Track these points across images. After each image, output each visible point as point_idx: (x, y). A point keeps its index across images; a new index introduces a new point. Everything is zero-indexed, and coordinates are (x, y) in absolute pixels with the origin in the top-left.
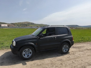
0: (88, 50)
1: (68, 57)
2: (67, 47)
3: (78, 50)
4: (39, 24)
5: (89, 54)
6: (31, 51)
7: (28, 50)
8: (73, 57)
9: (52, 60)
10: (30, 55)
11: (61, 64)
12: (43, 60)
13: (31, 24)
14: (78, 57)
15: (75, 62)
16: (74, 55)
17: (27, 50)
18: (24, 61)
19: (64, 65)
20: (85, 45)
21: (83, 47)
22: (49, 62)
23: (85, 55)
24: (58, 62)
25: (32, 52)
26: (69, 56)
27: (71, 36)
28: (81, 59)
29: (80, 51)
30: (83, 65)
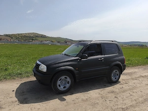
0: (143, 77)
1: (121, 88)
2: (118, 72)
3: (130, 77)
4: (55, 38)
5: (147, 82)
6: (68, 79)
7: (65, 78)
8: (127, 87)
9: (101, 93)
10: (68, 86)
11: (115, 97)
12: (86, 92)
13: (42, 37)
14: (134, 88)
15: (133, 94)
16: (127, 85)
17: (63, 77)
18: (60, 95)
19: (120, 98)
20: (136, 70)
21: (135, 73)
22: (98, 95)
23: (142, 85)
24: (110, 95)
25: (70, 82)
26: (121, 86)
27: (122, 57)
28: (139, 89)
29: (133, 79)
30: (145, 97)
